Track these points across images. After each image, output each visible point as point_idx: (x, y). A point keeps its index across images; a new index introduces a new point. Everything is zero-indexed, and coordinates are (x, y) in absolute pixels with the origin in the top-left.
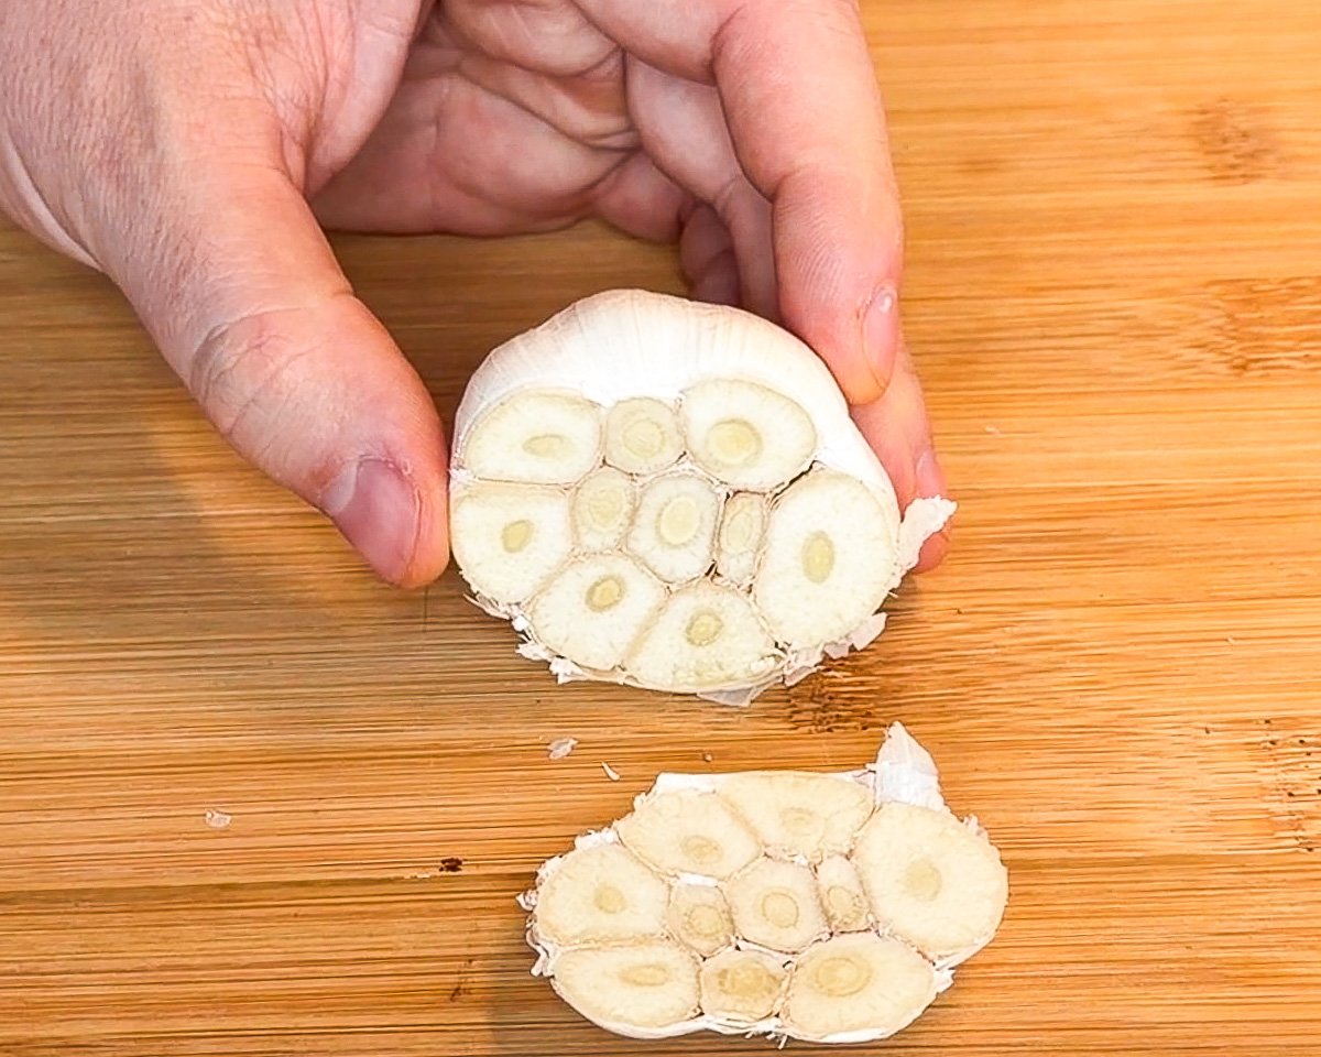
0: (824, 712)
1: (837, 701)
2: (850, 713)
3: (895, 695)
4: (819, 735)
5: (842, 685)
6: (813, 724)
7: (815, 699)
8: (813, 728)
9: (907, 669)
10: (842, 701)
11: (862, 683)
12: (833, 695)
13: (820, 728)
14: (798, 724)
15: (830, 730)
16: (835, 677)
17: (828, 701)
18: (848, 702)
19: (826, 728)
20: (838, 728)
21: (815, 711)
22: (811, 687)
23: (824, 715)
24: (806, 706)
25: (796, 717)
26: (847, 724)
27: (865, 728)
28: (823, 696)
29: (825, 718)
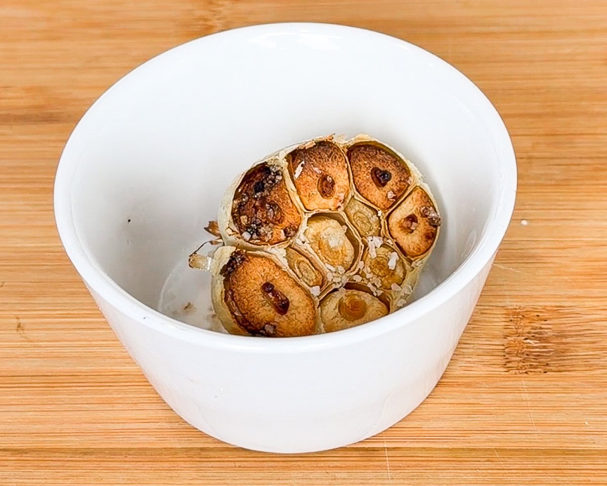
0: (524, 362)
1: (531, 357)
2: (537, 364)
3: (562, 354)
4: (520, 375)
5: (534, 348)
6: (517, 369)
7: (519, 355)
8: (517, 371)
9: (569, 340)
10: (533, 357)
11: (545, 347)
12: (529, 353)
13: (521, 371)
14: (509, 369)
15: (526, 373)
16: (530, 343)
17: (526, 356)
18: (536, 357)
19: (524, 371)
20: (531, 372)
21: (519, 362)
22: (516, 348)
23: (524, 364)
24: (514, 359)
25: (510, 365)
26: (536, 370)
27: (545, 372)
28: (523, 353)
29: (524, 366)
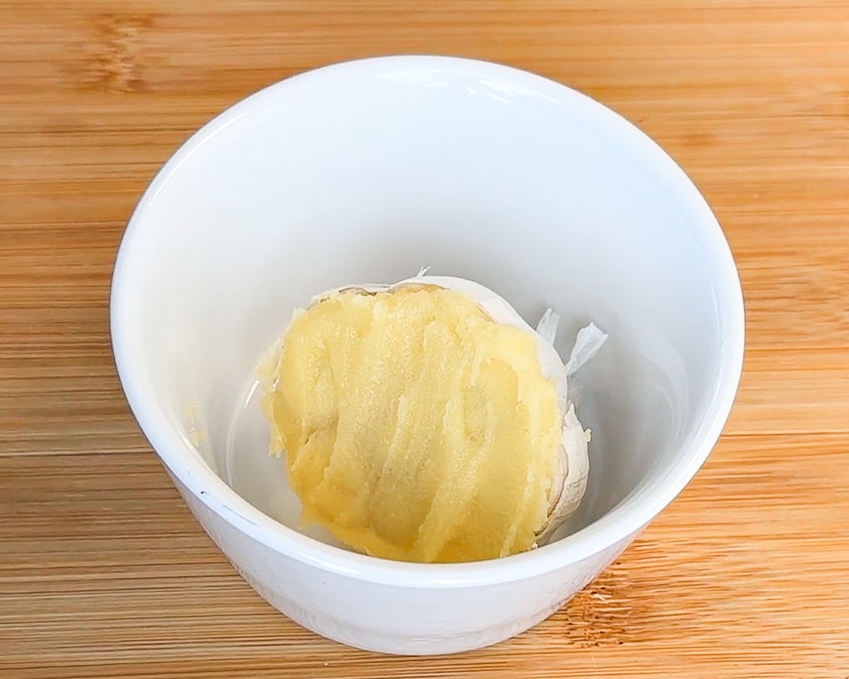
0: (592, 629)
1: (601, 620)
2: (610, 630)
3: (642, 615)
4: (589, 649)
5: (604, 606)
6: (585, 640)
7: (586, 618)
8: (585, 642)
9: (650, 592)
10: (605, 621)
11: (619, 605)
12: (598, 615)
13: (589, 643)
14: (574, 639)
15: (596, 645)
16: (599, 599)
17: (595, 620)
18: (609, 621)
19: (594, 643)
20: (602, 643)
21: (585, 628)
22: (582, 608)
23: (592, 632)
24: (579, 623)
25: (573, 633)
26: (608, 640)
27: (621, 643)
28: (591, 615)
29: (593, 634)
